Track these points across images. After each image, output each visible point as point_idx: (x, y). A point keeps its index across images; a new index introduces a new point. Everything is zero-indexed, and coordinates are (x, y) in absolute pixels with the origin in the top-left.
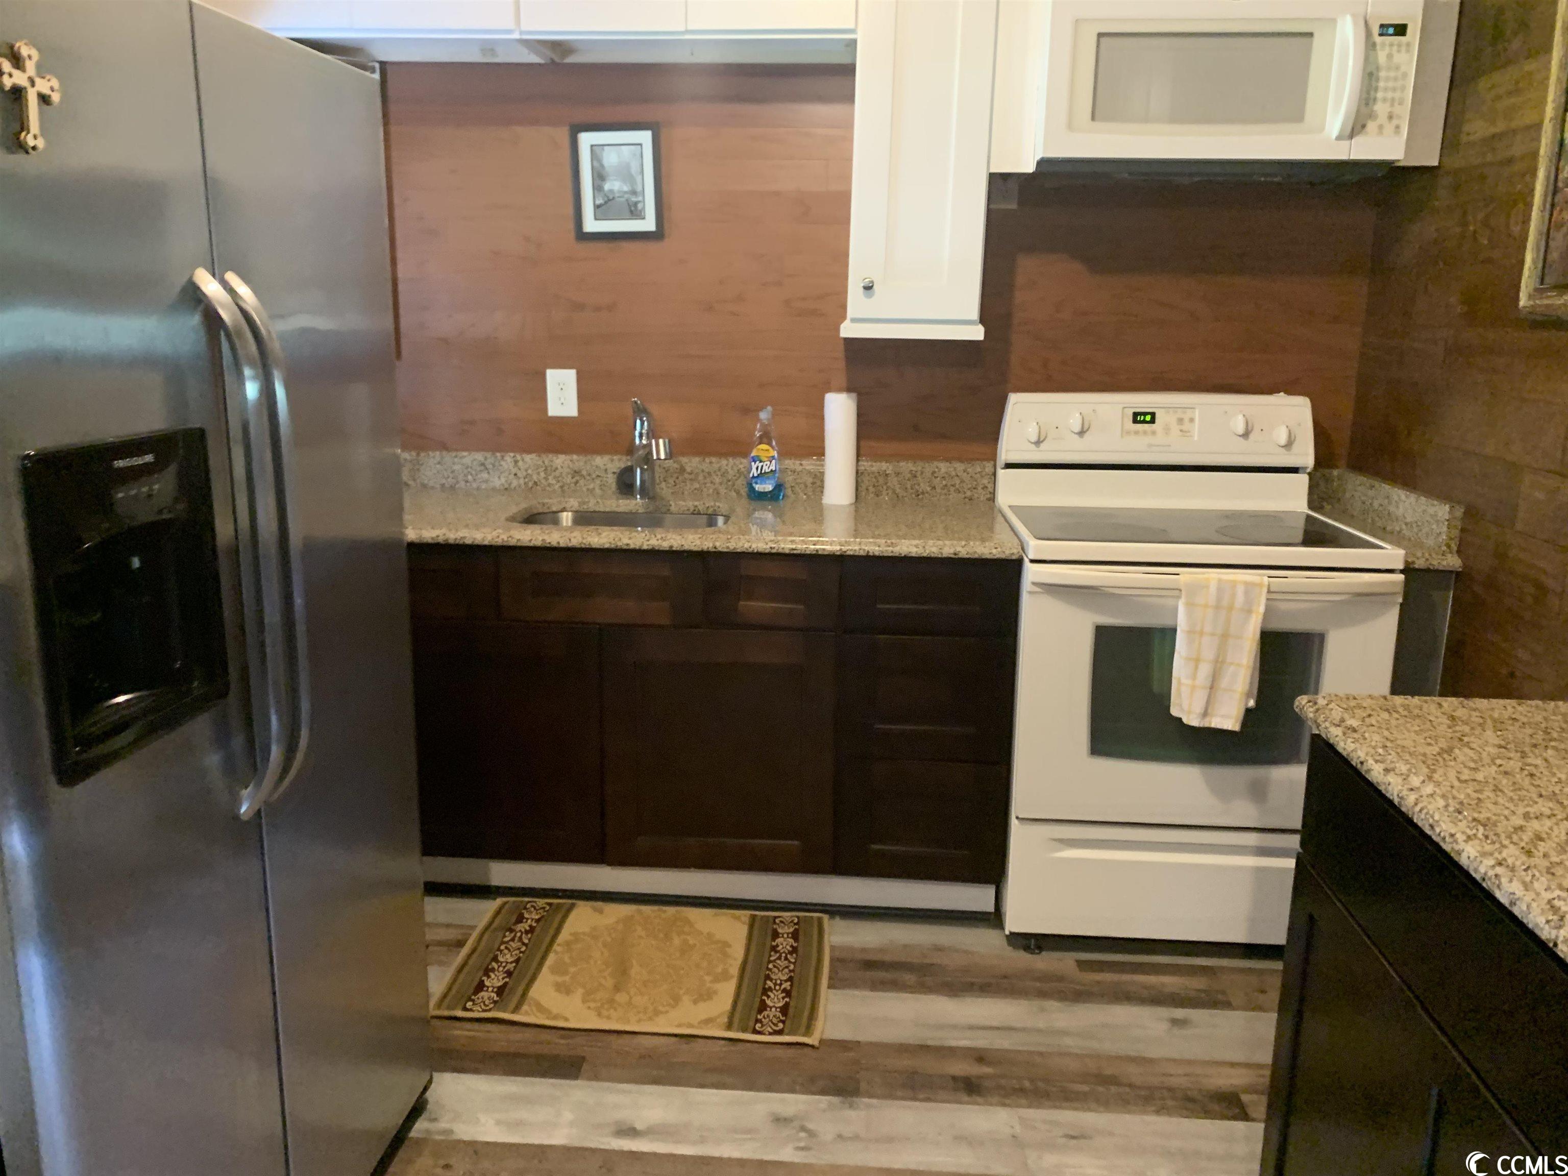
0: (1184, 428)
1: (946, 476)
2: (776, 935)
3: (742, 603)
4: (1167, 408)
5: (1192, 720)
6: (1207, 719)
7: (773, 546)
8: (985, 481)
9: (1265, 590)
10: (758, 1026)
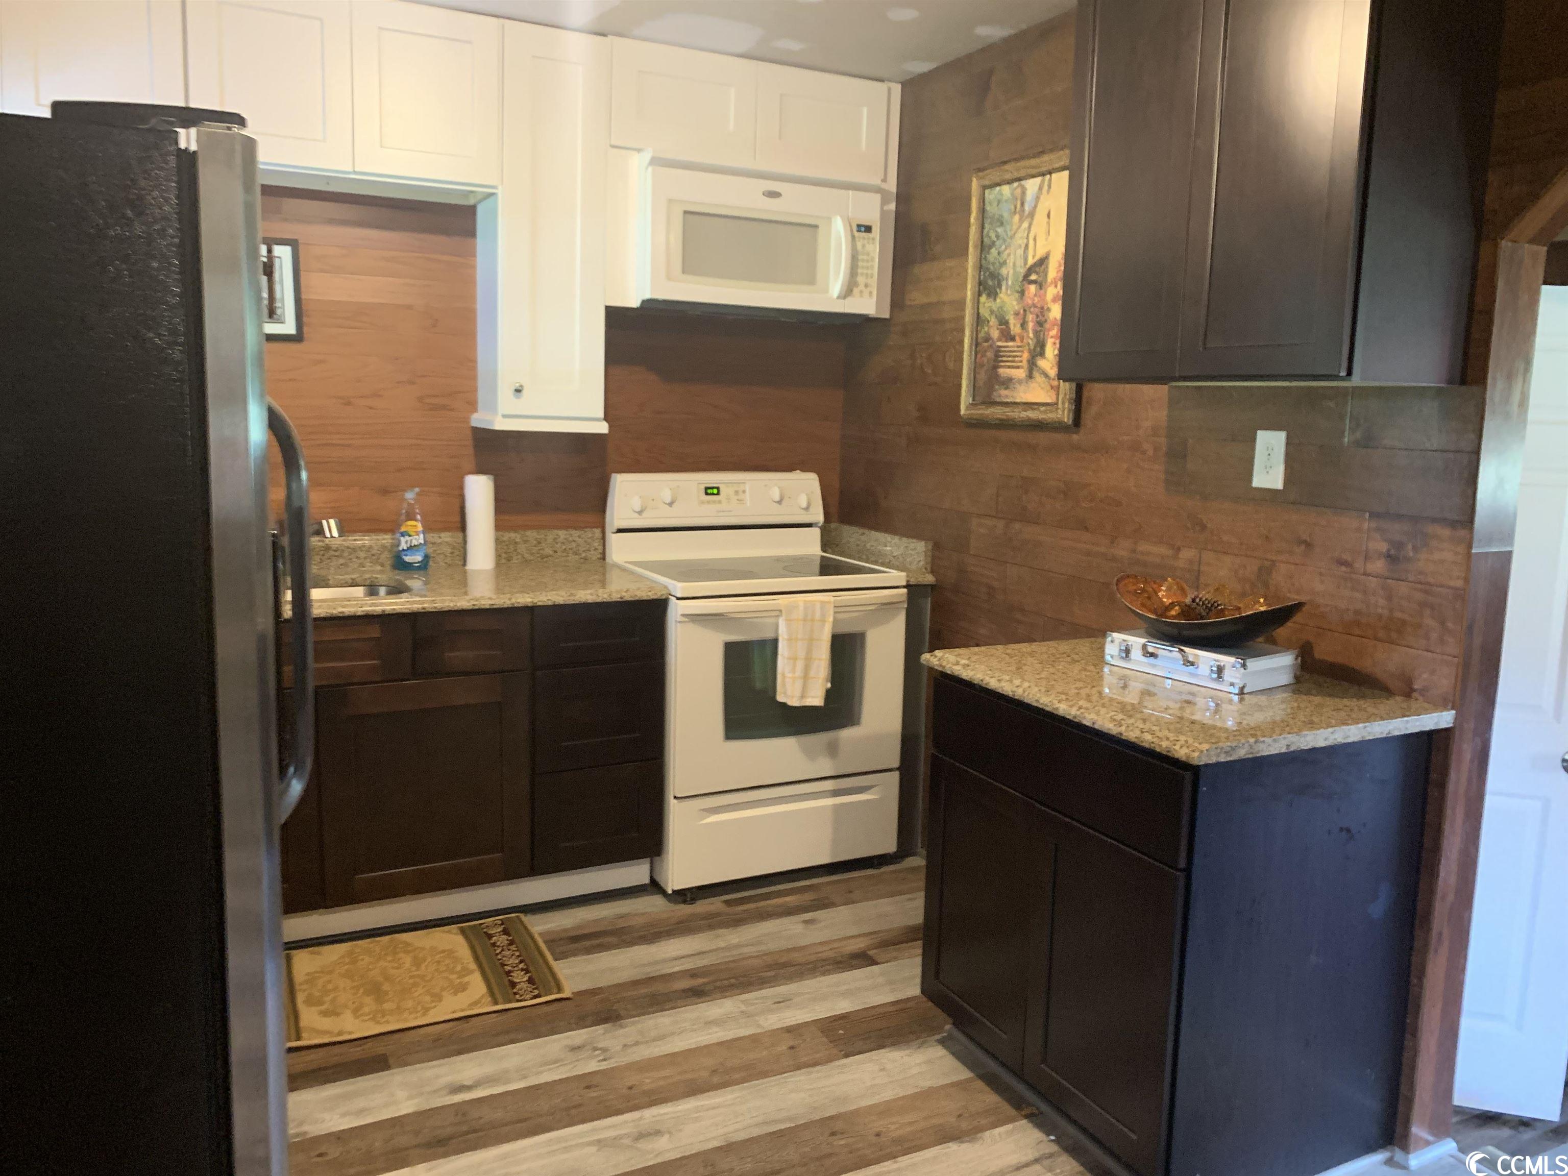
0: (739, 497)
1: (565, 541)
2: (490, 936)
3: (446, 654)
4: (727, 484)
5: (794, 702)
6: (804, 700)
7: (475, 603)
8: (596, 544)
9: (832, 606)
10: (517, 996)
